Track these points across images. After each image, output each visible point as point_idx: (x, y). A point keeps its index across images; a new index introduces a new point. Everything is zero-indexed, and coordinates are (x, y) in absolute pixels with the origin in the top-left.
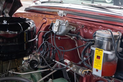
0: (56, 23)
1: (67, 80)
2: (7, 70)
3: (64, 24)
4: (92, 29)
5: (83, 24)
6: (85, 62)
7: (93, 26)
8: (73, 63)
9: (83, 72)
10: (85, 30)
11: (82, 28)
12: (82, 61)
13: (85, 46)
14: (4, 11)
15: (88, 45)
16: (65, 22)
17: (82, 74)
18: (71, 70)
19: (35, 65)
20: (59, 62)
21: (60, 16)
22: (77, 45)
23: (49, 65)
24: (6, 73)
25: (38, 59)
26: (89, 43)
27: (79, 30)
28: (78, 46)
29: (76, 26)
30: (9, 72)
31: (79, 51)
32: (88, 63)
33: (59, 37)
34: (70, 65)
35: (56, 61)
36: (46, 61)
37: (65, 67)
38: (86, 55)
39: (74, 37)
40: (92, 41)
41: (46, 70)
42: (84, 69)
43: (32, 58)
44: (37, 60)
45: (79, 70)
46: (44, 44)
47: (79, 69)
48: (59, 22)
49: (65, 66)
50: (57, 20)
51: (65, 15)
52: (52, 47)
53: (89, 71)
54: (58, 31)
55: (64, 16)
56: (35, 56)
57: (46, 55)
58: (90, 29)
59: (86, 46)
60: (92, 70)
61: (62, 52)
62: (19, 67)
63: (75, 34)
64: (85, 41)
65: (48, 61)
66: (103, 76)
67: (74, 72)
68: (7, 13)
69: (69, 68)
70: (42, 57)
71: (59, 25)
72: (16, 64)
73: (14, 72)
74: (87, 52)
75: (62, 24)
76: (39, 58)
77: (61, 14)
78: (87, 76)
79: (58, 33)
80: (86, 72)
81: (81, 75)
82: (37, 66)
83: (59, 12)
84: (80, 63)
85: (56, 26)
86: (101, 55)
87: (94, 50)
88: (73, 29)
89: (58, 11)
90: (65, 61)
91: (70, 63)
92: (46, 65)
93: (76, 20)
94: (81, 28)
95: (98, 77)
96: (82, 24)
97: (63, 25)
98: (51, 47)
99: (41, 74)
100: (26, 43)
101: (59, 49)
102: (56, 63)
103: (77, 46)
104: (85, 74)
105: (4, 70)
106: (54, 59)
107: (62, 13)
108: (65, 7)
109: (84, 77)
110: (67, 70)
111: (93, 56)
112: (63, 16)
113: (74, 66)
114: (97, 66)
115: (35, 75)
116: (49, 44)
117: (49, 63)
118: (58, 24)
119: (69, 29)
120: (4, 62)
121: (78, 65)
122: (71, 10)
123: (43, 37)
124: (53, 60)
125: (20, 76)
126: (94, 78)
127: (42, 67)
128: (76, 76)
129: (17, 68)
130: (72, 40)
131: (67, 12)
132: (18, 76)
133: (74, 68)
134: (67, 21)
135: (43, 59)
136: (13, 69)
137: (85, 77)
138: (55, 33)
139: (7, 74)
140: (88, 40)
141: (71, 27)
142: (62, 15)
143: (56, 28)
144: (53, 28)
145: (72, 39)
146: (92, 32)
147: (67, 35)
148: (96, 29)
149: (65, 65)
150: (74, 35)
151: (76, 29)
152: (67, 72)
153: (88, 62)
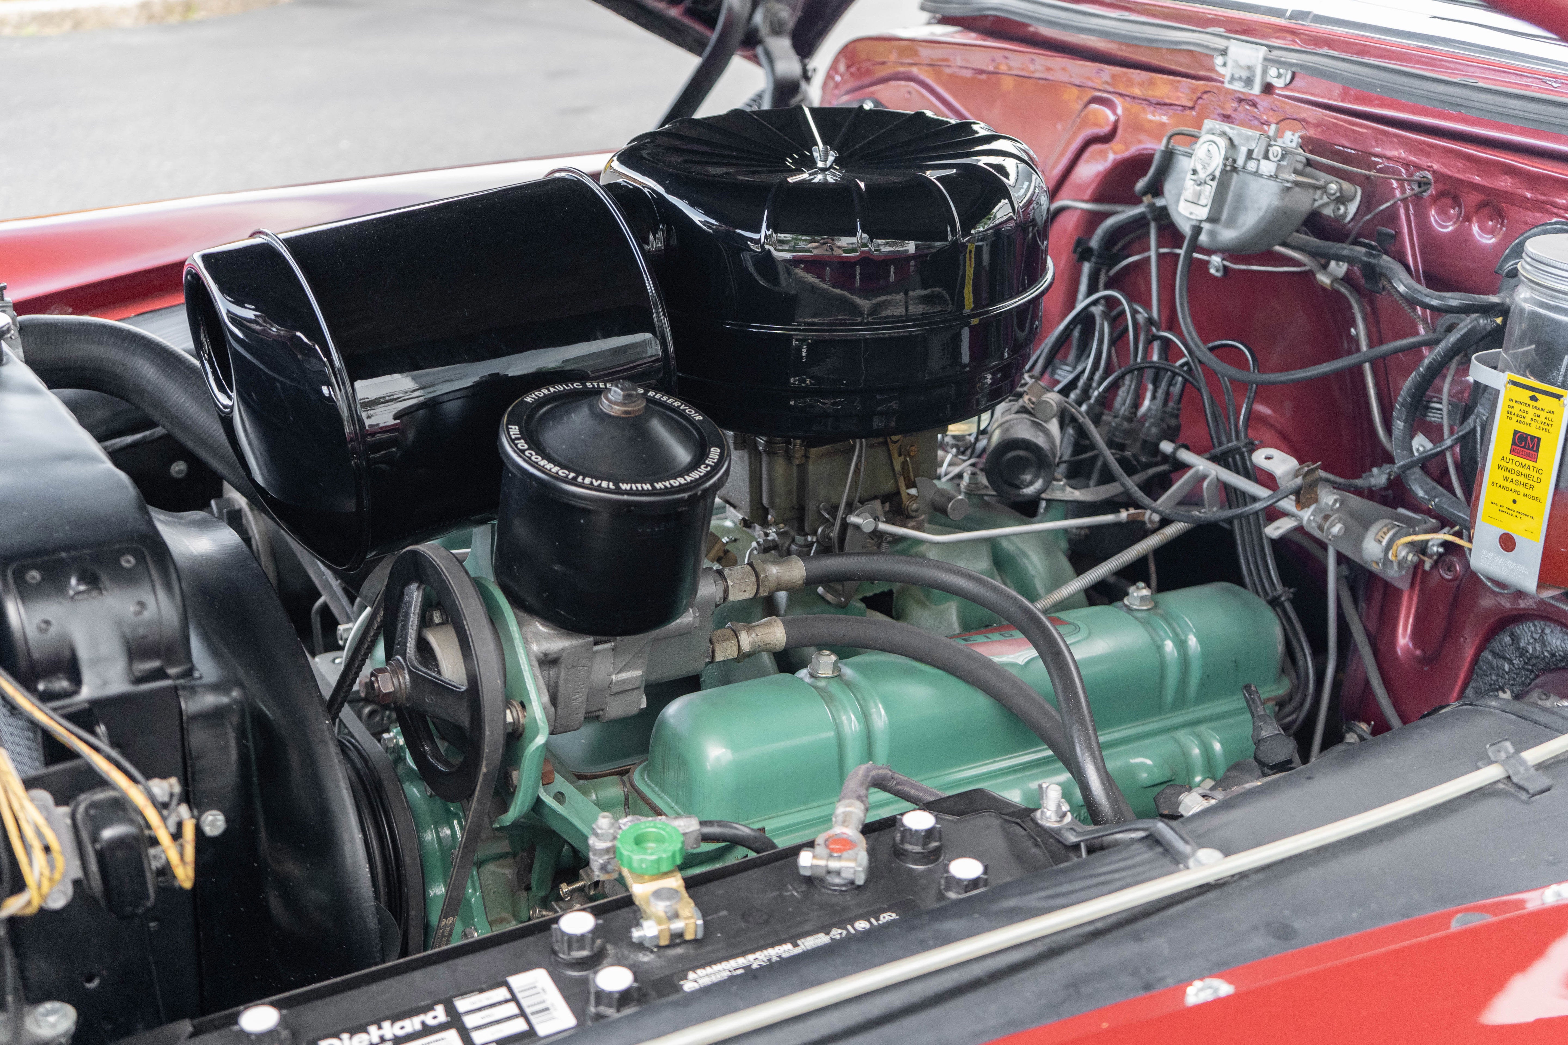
0: (1201, 149)
1: (1263, 603)
2: (836, 508)
3: (1268, 168)
4: (1499, 215)
5: (1424, 162)
6: (1417, 471)
7: (1504, 183)
8: (1322, 474)
9: (1401, 552)
10: (1443, 213)
11: (1417, 197)
12: (1400, 463)
13: (1432, 343)
14: (759, 18)
15: (1453, 338)
16: (1276, 150)
17: (1386, 561)
18: (1300, 529)
19: (1028, 477)
20: (1214, 459)
21: (1238, 86)
22: (1360, 331)
23: (1131, 484)
24: (831, 525)
25: (1046, 432)
26: (1466, 324)
27: (1391, 217)
28: (1371, 345)
29: (1365, 182)
30: (853, 519)
31: (1377, 385)
32: (1442, 479)
33: (1216, 260)
34: (1297, 492)
35: (1185, 455)
36: (1108, 453)
37: (1258, 506)
38: (1432, 417)
39: (1339, 269)
40: (1487, 310)
41: (1109, 518)
42: (1411, 526)
43: (1005, 427)
44: (1040, 440)
45: (1366, 528)
46: (1093, 309)
47: (1366, 525)
48: (1222, 143)
49: (1255, 499)
50: (1208, 124)
51: (1279, 83)
52: (1155, 338)
53: (1445, 544)
54: (1213, 219)
55: (1268, 89)
56: (1024, 410)
57: (1106, 401)
58: (1481, 206)
59: (1441, 348)
60: (1470, 540)
61: (1240, 386)
62: (913, 491)
63: (1355, 242)
64: (1433, 309)
65: (1122, 447)
66: (1555, 586)
67: (1324, 546)
68: (777, 30)
69: (1284, 514)
70: (1074, 420)
71: (1224, 172)
72: (898, 467)
73: (882, 526)
74: (1440, 391)
75: (1252, 166)
76: (1054, 426)
77: (1244, 74)
78: (1434, 581)
79: (1212, 234)
80: (1421, 549)
81: (1376, 568)
82: (1039, 484)
83: (1224, 52)
84: (1378, 477)
85: (1202, 175)
86: (1547, 426)
87: (1497, 392)
88: (1342, 199)
89: (1221, 43)
90: (1259, 457)
91: (1296, 474)
92: (1107, 477)
93: (1363, 127)
94: (1404, 200)
95: (1520, 594)
96: (1419, 168)
97: (1256, 174)
98: (1151, 339)
99: (1064, 544)
100: (975, 321)
101: (1212, 360)
102: (1184, 467)
103: (1364, 348)
104: (1417, 567)
105: (811, 506)
106: (1172, 435)
107: (1249, 68)
108: (1278, 13)
109: (1404, 586)
110: (1275, 530)
111: (1487, 427)
112: (1256, 89)
113: (1328, 498)
114: (1508, 511)
115: (1024, 554)
116: (1134, 312)
117: (1130, 469)
118: (1217, 163)
119: (1304, 202)
120: (813, 451)
121: (1358, 492)
122: (1329, 42)
123: (1083, 252)
124: (1166, 447)
125: (917, 555)
126: (1486, 602)
127: (1078, 495)
128: (1338, 579)
129: (898, 493)
130: (1323, 288)
131: (1294, 58)
132: (904, 553)
133: (1326, 517)
134: (1291, 139)
135: (1081, 432)
136: (875, 498)
137: (1412, 585)
138: (1186, 228)
139: (834, 533)
140: (1454, 299)
141: (1324, 189)
142: (1249, 82)
143: (1199, 195)
144: (1169, 187)
145: (1324, 279)
146: (1492, 232)
147: (1284, 244)
148: (1530, 216)
149: (1262, 492)
150: (1346, 249)
151: (1367, 204)
152: (1274, 542)
153: (1446, 471)
